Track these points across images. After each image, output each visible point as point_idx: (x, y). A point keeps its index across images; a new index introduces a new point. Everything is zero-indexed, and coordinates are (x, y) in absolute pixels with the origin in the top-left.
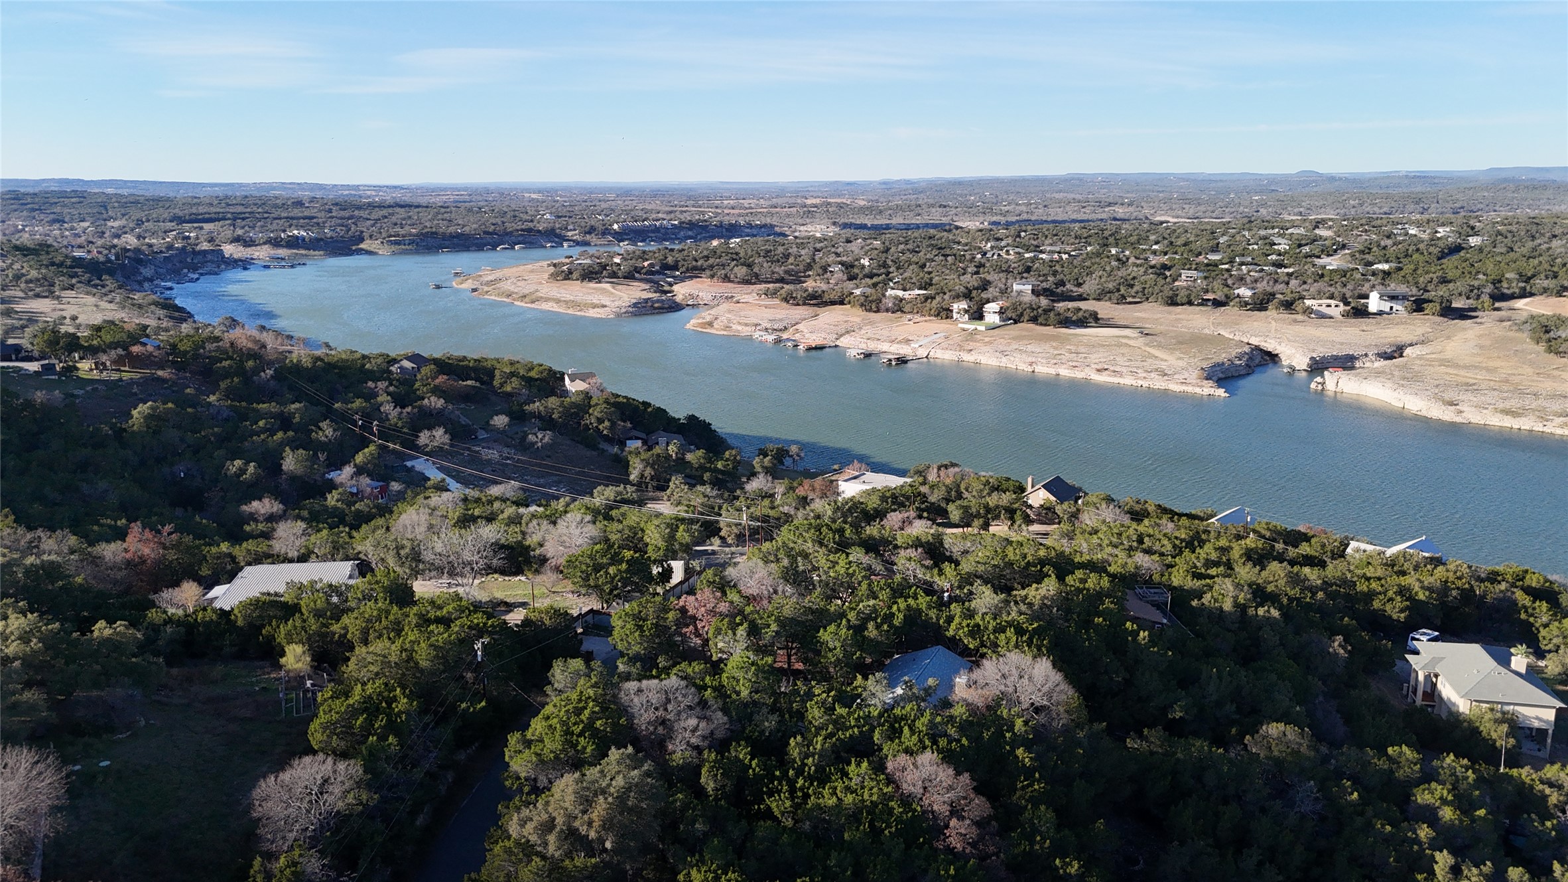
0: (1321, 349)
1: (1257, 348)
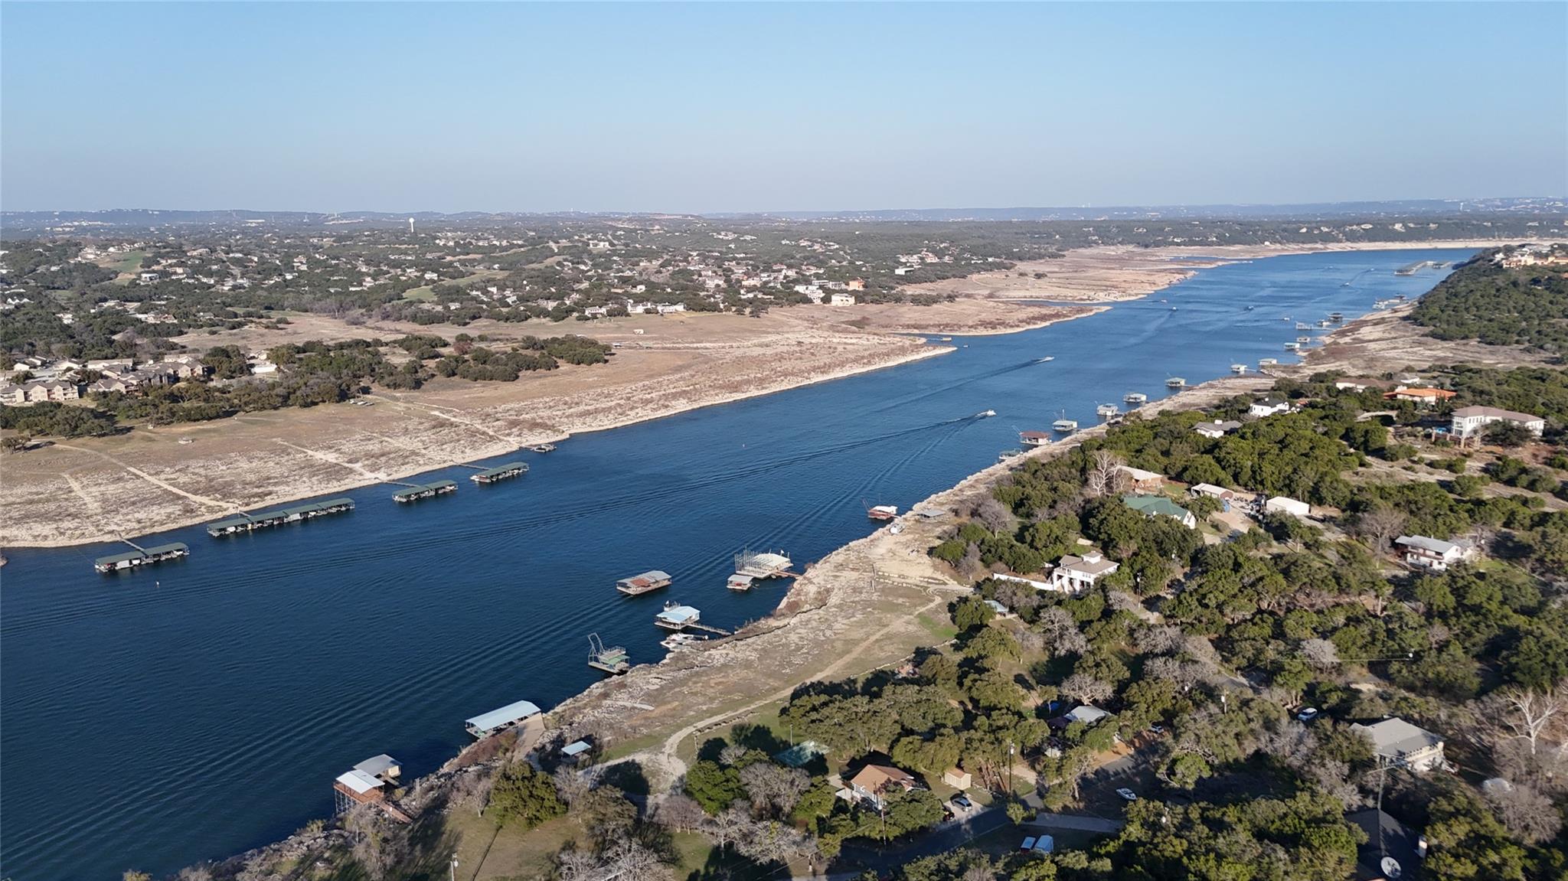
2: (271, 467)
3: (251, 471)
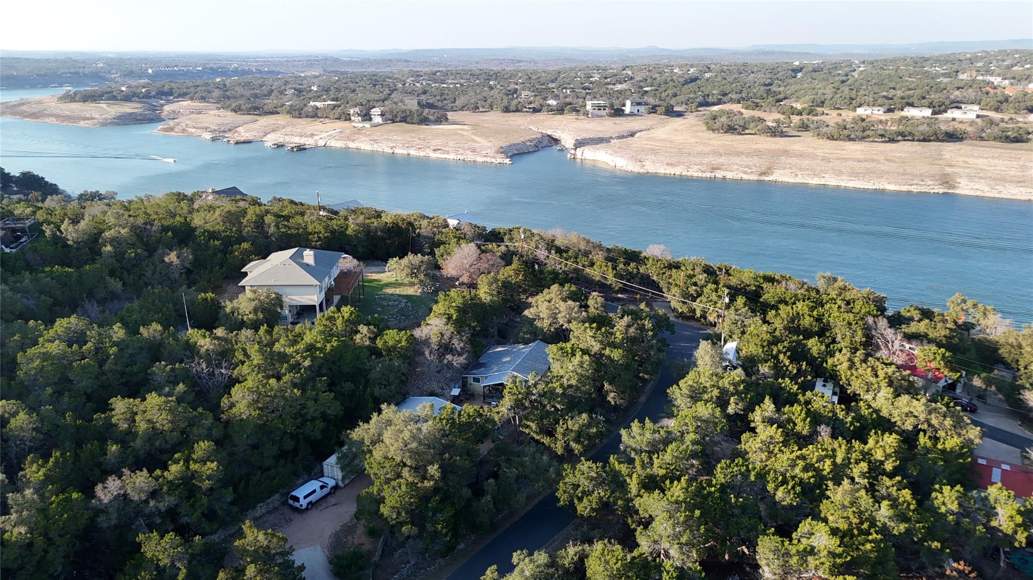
0: (584, 135)
1: (548, 136)
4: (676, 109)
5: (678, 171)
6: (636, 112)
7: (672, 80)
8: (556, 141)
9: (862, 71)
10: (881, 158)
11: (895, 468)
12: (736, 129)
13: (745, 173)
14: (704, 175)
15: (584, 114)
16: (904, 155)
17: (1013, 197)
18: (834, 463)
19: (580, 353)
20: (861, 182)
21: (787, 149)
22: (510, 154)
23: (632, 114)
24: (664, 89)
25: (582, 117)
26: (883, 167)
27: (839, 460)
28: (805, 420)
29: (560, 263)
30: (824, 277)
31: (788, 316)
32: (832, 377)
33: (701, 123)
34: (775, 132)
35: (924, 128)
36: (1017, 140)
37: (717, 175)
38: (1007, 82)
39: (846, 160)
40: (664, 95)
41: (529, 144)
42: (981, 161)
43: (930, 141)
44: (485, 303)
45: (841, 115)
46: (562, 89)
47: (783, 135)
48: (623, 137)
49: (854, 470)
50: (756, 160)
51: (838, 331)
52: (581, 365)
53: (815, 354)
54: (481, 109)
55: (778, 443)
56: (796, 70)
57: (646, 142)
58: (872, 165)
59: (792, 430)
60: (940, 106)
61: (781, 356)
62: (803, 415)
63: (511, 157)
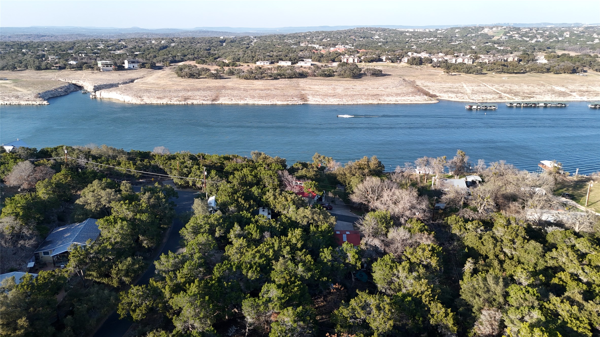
1: (73, 84)
2: (536, 89)
3: (528, 90)
4: (157, 65)
5: (164, 101)
6: (132, 67)
7: (152, 48)
8: (81, 88)
9: (255, 42)
10: (272, 88)
11: (302, 245)
12: (195, 76)
13: (204, 100)
14: (181, 103)
15: (97, 70)
16: (282, 86)
17: (332, 103)
18: (274, 251)
19: (120, 221)
20: (265, 101)
21: (225, 85)
22: (47, 98)
23: (129, 69)
24: (148, 53)
25: (96, 71)
26: (274, 92)
27: (276, 248)
28: (256, 231)
29: (97, 166)
30: (255, 154)
31: (240, 177)
32: (266, 205)
33: (174, 73)
34: (217, 76)
35: (289, 71)
36: (330, 76)
37: (188, 103)
38: (321, 47)
39: (256, 90)
40: (148, 56)
41: (60, 90)
42: (316, 87)
43: (293, 78)
44: (44, 200)
45: (249, 66)
46: (79, 54)
47: (221, 78)
48: (126, 83)
49: (284, 251)
50: (209, 93)
51: (266, 181)
52: (122, 228)
53: (257, 195)
54: (18, 69)
55: (245, 247)
56: (223, 41)
57: (141, 85)
58: (269, 92)
59: (251, 238)
60: (294, 60)
61: (240, 199)
62: (255, 229)
63: (48, 100)
